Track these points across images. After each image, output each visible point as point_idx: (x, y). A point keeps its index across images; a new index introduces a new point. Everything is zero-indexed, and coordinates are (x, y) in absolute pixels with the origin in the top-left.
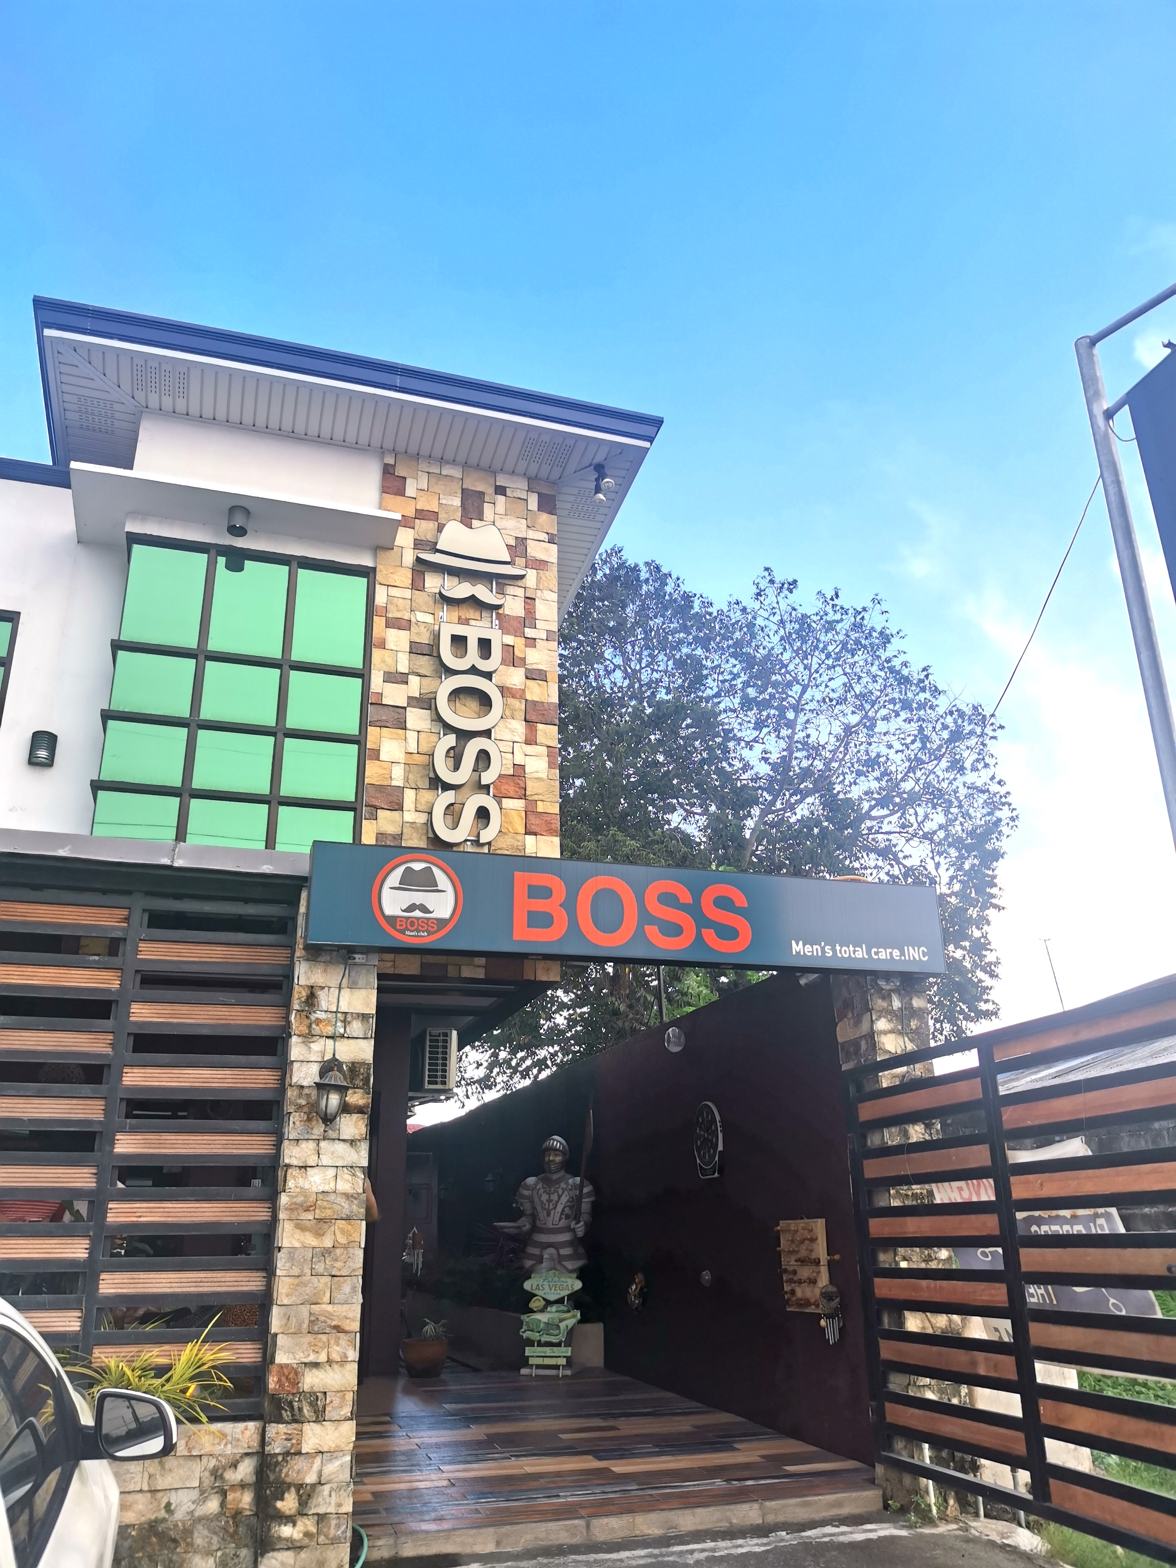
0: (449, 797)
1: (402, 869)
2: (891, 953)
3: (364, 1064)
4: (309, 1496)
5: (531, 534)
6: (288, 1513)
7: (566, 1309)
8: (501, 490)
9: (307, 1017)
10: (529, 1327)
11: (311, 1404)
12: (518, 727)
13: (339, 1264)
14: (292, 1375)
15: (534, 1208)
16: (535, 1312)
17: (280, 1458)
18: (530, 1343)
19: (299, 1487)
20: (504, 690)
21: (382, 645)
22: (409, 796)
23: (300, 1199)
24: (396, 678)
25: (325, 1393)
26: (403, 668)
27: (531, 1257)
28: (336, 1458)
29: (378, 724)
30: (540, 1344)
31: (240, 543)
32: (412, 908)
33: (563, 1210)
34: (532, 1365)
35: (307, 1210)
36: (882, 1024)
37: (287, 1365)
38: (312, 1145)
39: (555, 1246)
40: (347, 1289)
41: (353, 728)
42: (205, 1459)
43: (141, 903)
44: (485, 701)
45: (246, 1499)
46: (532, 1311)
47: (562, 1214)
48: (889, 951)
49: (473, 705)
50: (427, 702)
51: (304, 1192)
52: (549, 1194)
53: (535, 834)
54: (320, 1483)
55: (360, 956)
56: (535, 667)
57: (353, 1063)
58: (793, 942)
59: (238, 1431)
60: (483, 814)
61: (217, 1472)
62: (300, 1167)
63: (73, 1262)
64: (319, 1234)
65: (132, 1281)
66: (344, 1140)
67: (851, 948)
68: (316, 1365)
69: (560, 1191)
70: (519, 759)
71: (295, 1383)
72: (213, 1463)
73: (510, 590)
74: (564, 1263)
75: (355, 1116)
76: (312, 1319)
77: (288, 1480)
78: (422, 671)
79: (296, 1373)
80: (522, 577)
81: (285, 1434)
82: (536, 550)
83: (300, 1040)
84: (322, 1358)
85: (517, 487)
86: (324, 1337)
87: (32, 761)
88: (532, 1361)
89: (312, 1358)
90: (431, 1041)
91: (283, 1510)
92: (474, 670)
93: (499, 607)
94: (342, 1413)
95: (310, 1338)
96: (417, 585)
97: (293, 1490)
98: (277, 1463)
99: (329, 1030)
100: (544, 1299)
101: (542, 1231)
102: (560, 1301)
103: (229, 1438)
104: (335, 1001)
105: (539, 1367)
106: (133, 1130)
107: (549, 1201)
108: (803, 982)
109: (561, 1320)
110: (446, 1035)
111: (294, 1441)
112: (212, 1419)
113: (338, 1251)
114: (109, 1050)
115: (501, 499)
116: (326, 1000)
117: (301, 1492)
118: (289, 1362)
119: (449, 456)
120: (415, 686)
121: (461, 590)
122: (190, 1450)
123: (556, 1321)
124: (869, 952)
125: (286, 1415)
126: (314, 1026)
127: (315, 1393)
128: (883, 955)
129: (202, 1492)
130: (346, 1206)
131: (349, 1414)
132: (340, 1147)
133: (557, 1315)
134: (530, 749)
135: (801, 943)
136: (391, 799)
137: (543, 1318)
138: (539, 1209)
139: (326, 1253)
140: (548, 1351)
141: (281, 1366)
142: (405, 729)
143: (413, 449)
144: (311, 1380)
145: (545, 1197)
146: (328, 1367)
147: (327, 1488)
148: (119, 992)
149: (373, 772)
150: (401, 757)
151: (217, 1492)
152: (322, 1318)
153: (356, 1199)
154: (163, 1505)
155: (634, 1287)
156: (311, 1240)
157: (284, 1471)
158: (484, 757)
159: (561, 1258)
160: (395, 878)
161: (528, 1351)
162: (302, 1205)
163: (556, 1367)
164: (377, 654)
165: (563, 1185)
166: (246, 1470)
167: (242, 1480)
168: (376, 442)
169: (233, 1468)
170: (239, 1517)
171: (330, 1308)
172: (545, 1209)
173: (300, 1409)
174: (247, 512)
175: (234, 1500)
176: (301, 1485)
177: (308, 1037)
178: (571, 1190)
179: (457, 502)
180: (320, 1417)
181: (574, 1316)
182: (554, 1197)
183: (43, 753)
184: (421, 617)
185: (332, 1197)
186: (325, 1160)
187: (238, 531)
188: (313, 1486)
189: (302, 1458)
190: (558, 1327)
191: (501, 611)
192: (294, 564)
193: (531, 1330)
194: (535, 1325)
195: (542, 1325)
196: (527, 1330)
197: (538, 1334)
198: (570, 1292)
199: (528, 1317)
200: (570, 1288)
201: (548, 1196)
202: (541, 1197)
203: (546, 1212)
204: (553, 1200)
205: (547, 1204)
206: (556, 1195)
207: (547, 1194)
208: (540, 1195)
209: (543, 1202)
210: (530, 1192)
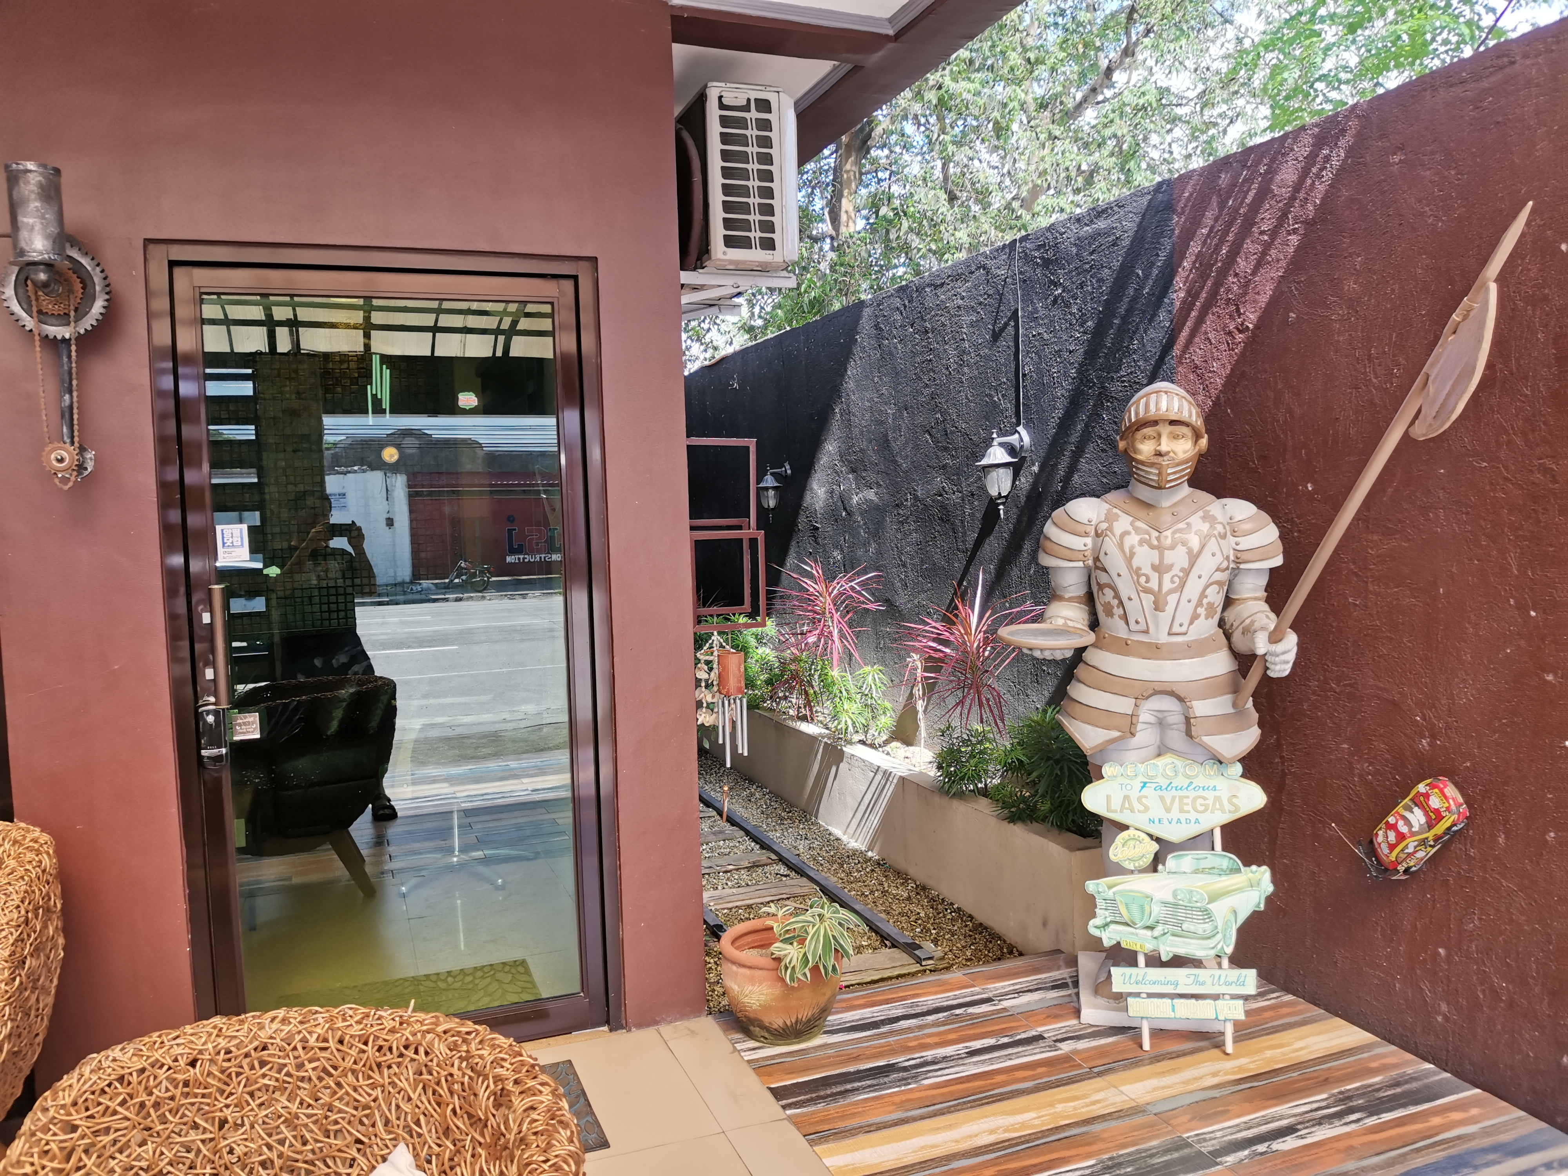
7: (1222, 863)
10: (1114, 912)
27: (1100, 717)
33: (1203, 595)
47: (1199, 604)
52: (1160, 548)
69: (1190, 541)
74: (1204, 739)
101: (1122, 647)
123: (1199, 898)
133: (1201, 879)
137: (1154, 888)
140: (1181, 980)
159: (1195, 725)
161: (1122, 980)
165: (1200, 523)
181: (1255, 884)
182: (1179, 558)
193: (1127, 924)
194: (1134, 908)
195: (1157, 910)
196: (1112, 922)
197: (1149, 933)
198: (1227, 818)
199: (1110, 887)
200: (1227, 806)
201: (1156, 552)
202: (1132, 554)
203: (1148, 600)
204: (1172, 565)
205: (1154, 577)
206: (1181, 550)
207: (1152, 547)
208: (1127, 550)
209: (1139, 569)
210: (1089, 541)
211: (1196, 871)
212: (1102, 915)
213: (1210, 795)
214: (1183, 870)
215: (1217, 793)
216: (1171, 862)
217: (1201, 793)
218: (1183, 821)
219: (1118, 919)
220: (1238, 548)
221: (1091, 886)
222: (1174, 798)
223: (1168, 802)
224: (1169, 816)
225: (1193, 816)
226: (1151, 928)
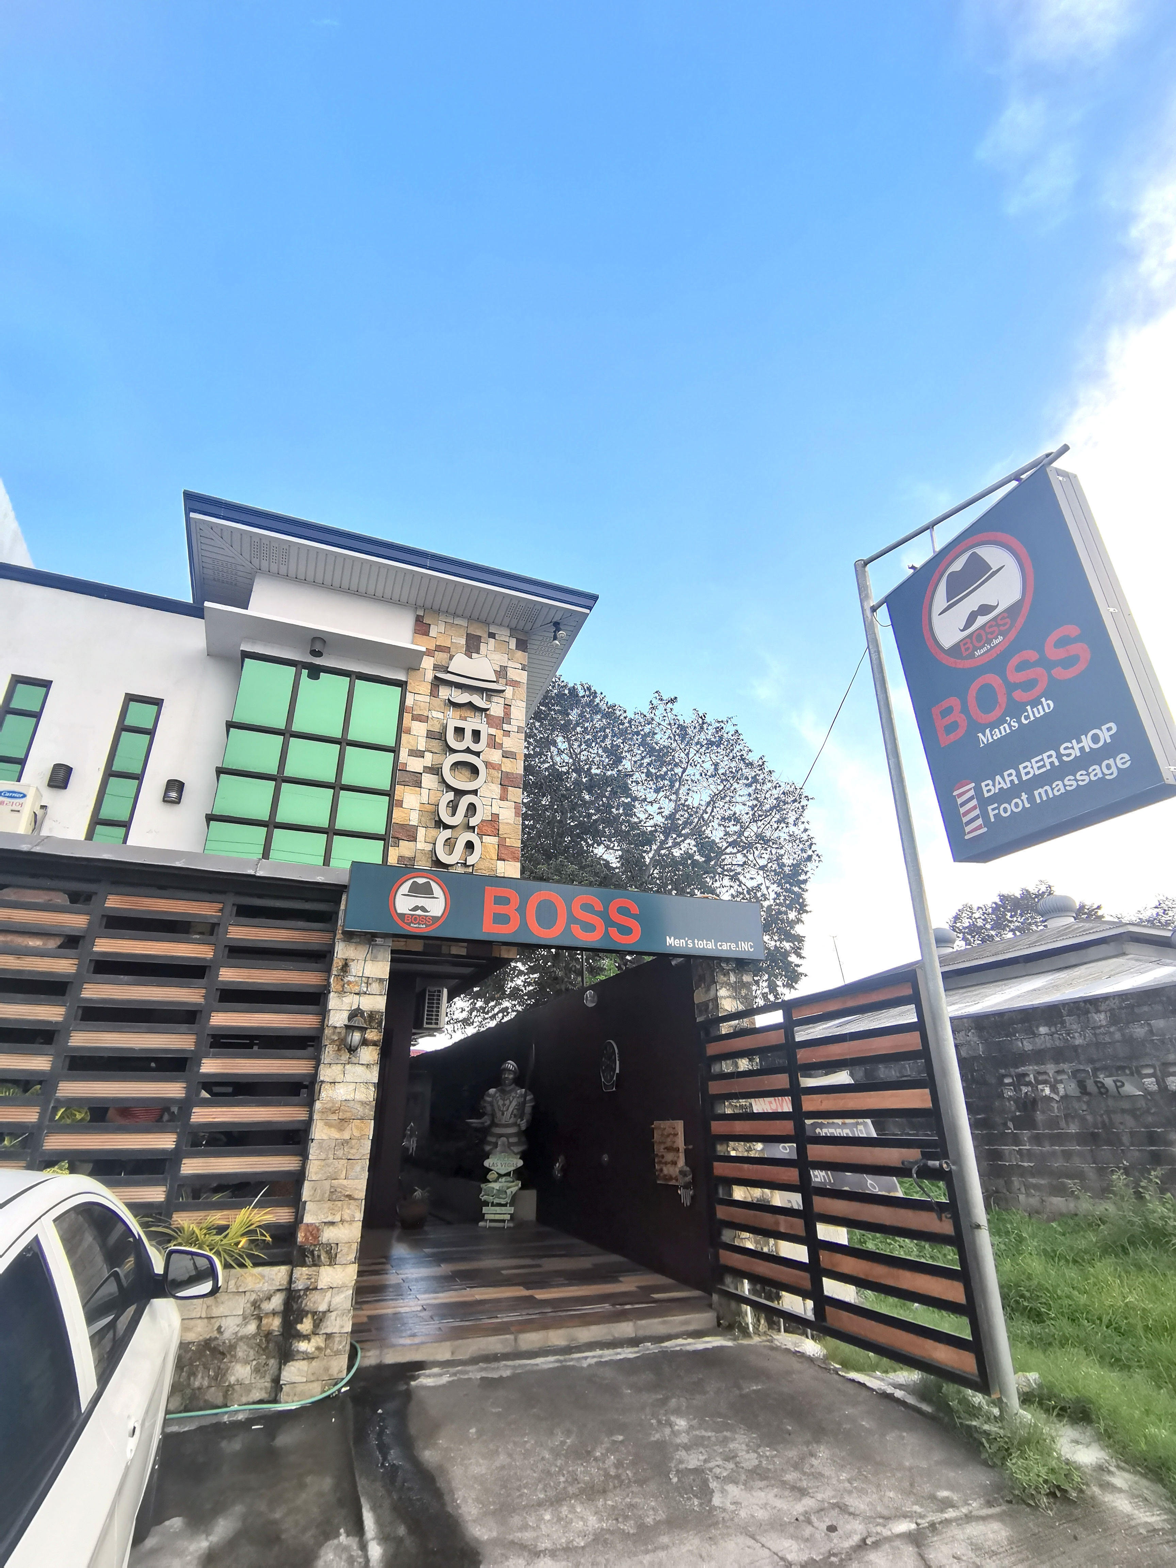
0: (448, 833)
1: (411, 881)
2: (730, 946)
3: (379, 1012)
4: (321, 1320)
5: (510, 664)
6: (305, 1333)
7: (511, 1180)
8: (492, 635)
9: (342, 980)
10: (486, 1192)
11: (327, 1252)
12: (496, 789)
13: (353, 1151)
14: (314, 1231)
15: (493, 1110)
16: (490, 1182)
17: (302, 1293)
18: (486, 1204)
19: (314, 1313)
20: (487, 764)
21: (408, 732)
22: (421, 832)
23: (329, 1105)
24: (417, 753)
25: (337, 1244)
26: (421, 748)
27: (489, 1143)
28: (342, 1292)
29: (403, 783)
30: (493, 1205)
31: (318, 661)
32: (416, 908)
33: (513, 1112)
34: (487, 1220)
35: (334, 1113)
36: (723, 992)
37: (312, 1224)
38: (340, 1067)
39: (507, 1136)
40: (358, 1168)
41: (387, 787)
42: (248, 1294)
43: (232, 899)
44: (475, 770)
45: (276, 1324)
46: (489, 1182)
47: (512, 1114)
48: (728, 944)
49: (467, 773)
50: (436, 770)
51: (332, 1101)
52: (504, 1100)
53: (504, 860)
54: (329, 1311)
55: (380, 939)
56: (508, 749)
57: (371, 1012)
58: (668, 937)
59: (273, 1273)
60: (470, 846)
61: (256, 1302)
62: (331, 1083)
63: (163, 1151)
64: (341, 1130)
65: (205, 1164)
66: (362, 1064)
67: (705, 942)
68: (332, 1223)
69: (511, 1099)
70: (495, 810)
71: (316, 1237)
72: (254, 1297)
73: (495, 699)
74: (512, 1148)
75: (371, 1048)
76: (332, 1190)
77: (307, 1308)
78: (434, 750)
79: (318, 1230)
80: (503, 691)
81: (307, 1274)
82: (513, 674)
83: (336, 995)
84: (337, 1218)
85: (503, 634)
86: (339, 1203)
87: (166, 800)
88: (487, 1217)
89: (330, 1219)
90: (429, 995)
91: (301, 1331)
92: (468, 750)
93: (488, 709)
94: (348, 1259)
95: (330, 1204)
96: (434, 694)
97: (310, 1316)
98: (300, 1297)
99: (356, 989)
100: (497, 1173)
101: (497, 1125)
102: (508, 1174)
103: (266, 1278)
104: (362, 969)
105: (492, 1221)
106: (215, 1056)
107: (504, 1105)
108: (673, 963)
109: (508, 1188)
110: (439, 991)
111: (313, 1280)
112: (256, 1265)
113: (354, 1142)
114: (202, 1001)
115: (492, 641)
116: (355, 969)
117: (315, 1317)
118: (313, 1222)
119: (459, 612)
120: (428, 759)
121: (462, 698)
122: (237, 1288)
123: (505, 1189)
124: (715, 945)
125: (309, 1260)
126: (346, 986)
127: (330, 1244)
128: (725, 946)
129: (245, 1318)
130: (361, 1110)
131: (353, 1260)
132: (360, 1069)
133: (506, 1184)
134: (502, 803)
135: (672, 938)
136: (409, 833)
137: (496, 1186)
138: (496, 1110)
139: (345, 1143)
140: (498, 1209)
141: (307, 1225)
142: (421, 787)
143: (436, 607)
144: (328, 1235)
145: (501, 1102)
146: (341, 1225)
147: (334, 1314)
148: (211, 960)
149: (398, 816)
150: (417, 806)
151: (255, 1319)
152: (339, 1190)
153: (368, 1105)
154: (216, 1328)
155: (557, 1165)
156: (335, 1134)
157: (304, 1302)
158: (472, 808)
159: (510, 1145)
160: (405, 888)
161: (485, 1210)
162: (330, 1110)
163: (503, 1221)
164: (404, 737)
165: (513, 1094)
166: (277, 1302)
167: (273, 1310)
168: (412, 600)
169: (268, 1301)
170: (270, 1336)
171: (345, 1182)
172: (500, 1110)
173: (319, 1256)
174: (324, 641)
175: (267, 1324)
176: (316, 1312)
177: (342, 992)
178: (518, 1097)
179: (463, 641)
180: (332, 1260)
181: (517, 1185)
182: (507, 1102)
183: (174, 795)
184: (435, 714)
185: (351, 1104)
186: (348, 1078)
187: (317, 654)
188: (324, 1313)
189: (318, 1292)
190: (506, 1192)
191: (488, 712)
192: (354, 677)
194: (491, 1191)
195: (495, 1192)
196: (486, 1195)
197: (492, 1197)
199: (486, 1186)
200: (515, 1166)
203: (501, 1113)
208: (498, 1101)
209: (499, 1105)
210: (491, 1099)
214: (503, 1181)
216: (500, 1180)
220: (523, 1100)
221: (482, 1186)
222: (504, 1163)
224: (502, 1168)
225: (507, 1168)
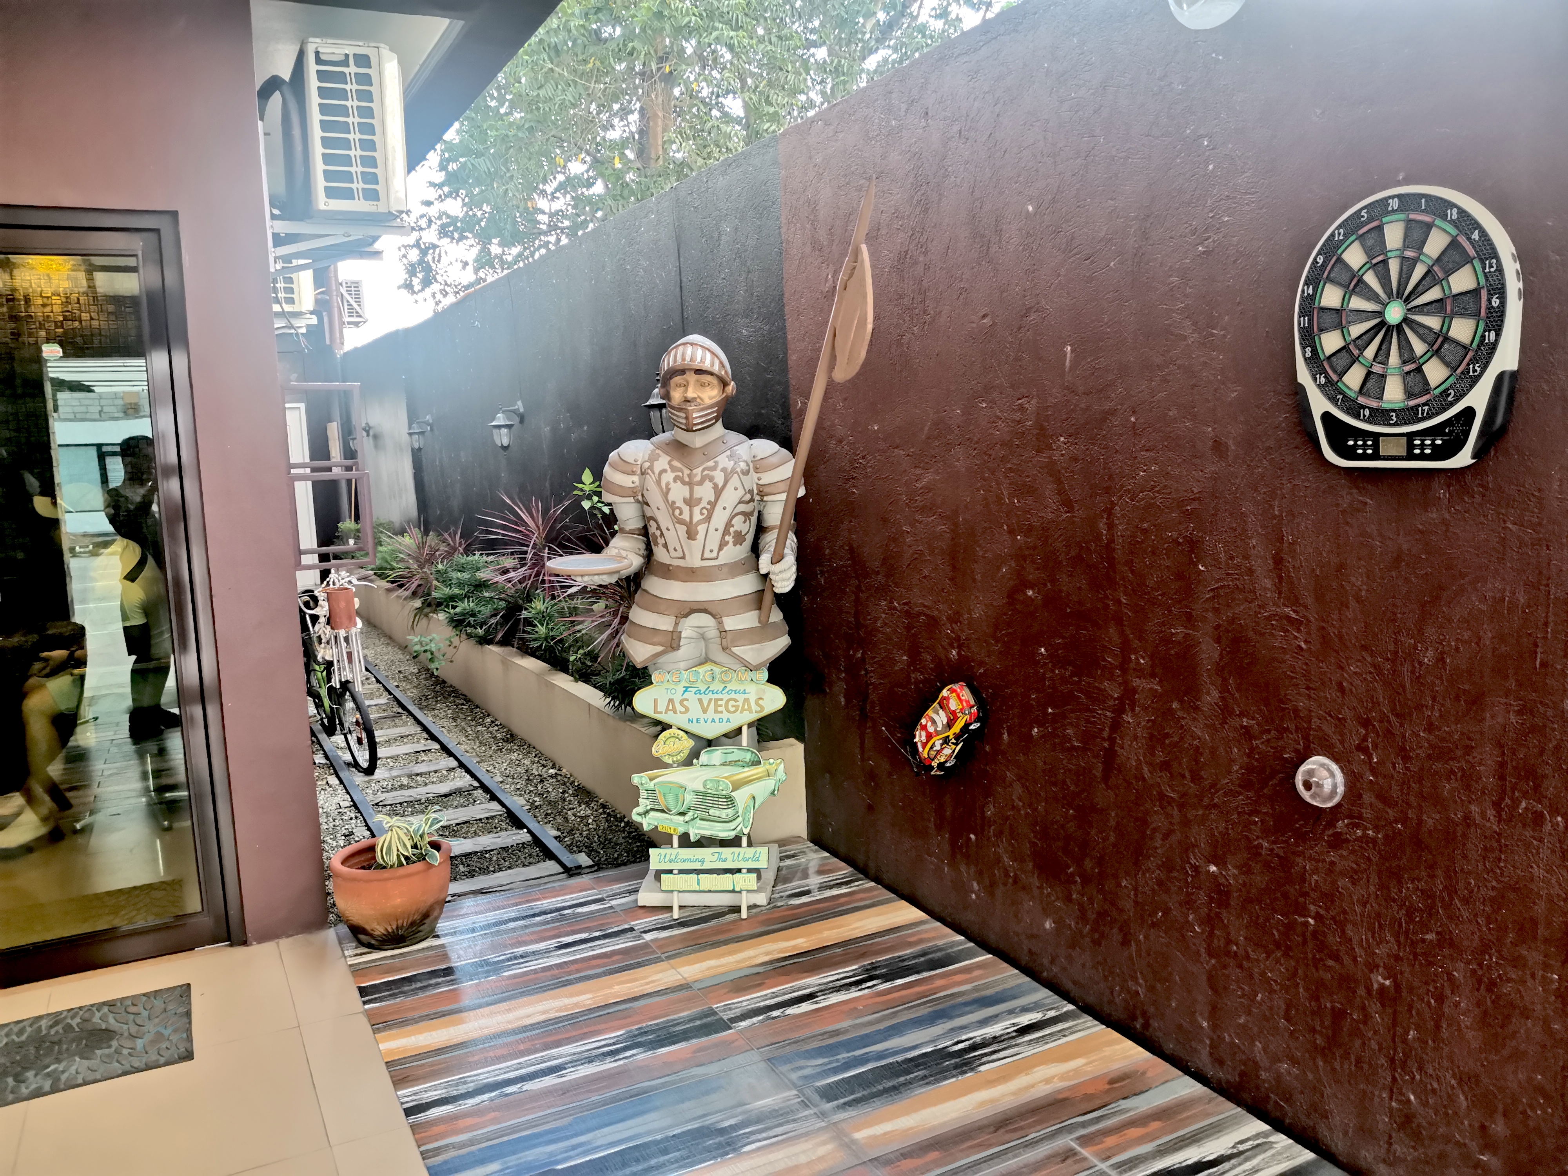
10: (655, 800)
15: (647, 520)
18: (661, 839)
27: (648, 634)
33: (729, 524)
34: (671, 890)
47: (726, 532)
74: (735, 650)
88: (668, 881)
90: (321, 76)
100: (690, 735)
101: (667, 572)
102: (731, 738)
110: (363, 60)
137: (690, 779)
140: (708, 857)
155: (940, 717)
159: (727, 638)
172: (681, 522)
181: (769, 774)
193: (663, 811)
194: (671, 798)
195: (690, 798)
196: (652, 809)
197: (681, 818)
198: (754, 716)
199: (651, 780)
200: (754, 707)
201: (687, 487)
202: (668, 490)
203: (682, 529)
204: (701, 499)
205: (686, 509)
206: (708, 485)
207: (684, 483)
208: (664, 486)
209: (674, 503)
210: (636, 478)
211: (724, 764)
212: (644, 803)
213: (741, 698)
214: (713, 763)
215: (746, 696)
216: (704, 757)
217: (733, 696)
218: (717, 720)
219: (657, 807)
220: (761, 482)
221: (636, 779)
222: (710, 700)
223: (705, 704)
224: (705, 716)
225: (725, 715)
226: (683, 814)
